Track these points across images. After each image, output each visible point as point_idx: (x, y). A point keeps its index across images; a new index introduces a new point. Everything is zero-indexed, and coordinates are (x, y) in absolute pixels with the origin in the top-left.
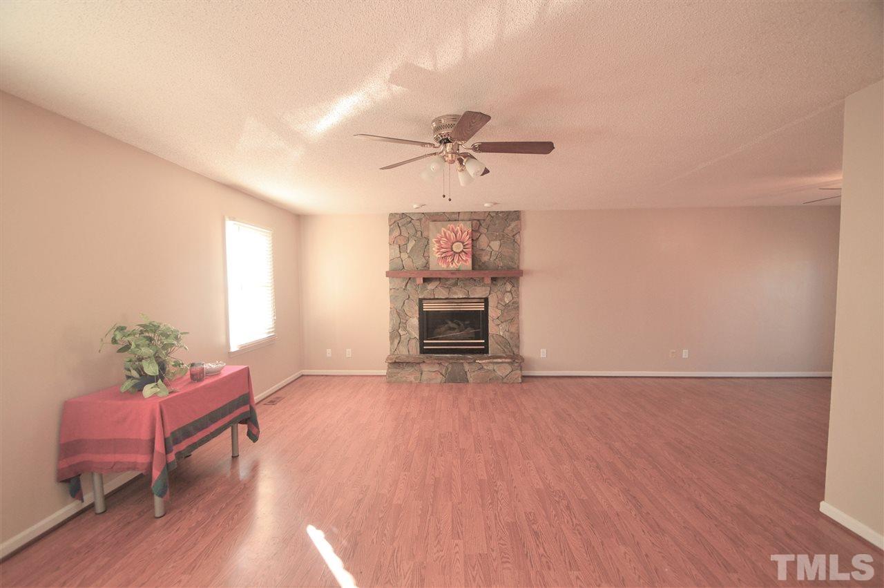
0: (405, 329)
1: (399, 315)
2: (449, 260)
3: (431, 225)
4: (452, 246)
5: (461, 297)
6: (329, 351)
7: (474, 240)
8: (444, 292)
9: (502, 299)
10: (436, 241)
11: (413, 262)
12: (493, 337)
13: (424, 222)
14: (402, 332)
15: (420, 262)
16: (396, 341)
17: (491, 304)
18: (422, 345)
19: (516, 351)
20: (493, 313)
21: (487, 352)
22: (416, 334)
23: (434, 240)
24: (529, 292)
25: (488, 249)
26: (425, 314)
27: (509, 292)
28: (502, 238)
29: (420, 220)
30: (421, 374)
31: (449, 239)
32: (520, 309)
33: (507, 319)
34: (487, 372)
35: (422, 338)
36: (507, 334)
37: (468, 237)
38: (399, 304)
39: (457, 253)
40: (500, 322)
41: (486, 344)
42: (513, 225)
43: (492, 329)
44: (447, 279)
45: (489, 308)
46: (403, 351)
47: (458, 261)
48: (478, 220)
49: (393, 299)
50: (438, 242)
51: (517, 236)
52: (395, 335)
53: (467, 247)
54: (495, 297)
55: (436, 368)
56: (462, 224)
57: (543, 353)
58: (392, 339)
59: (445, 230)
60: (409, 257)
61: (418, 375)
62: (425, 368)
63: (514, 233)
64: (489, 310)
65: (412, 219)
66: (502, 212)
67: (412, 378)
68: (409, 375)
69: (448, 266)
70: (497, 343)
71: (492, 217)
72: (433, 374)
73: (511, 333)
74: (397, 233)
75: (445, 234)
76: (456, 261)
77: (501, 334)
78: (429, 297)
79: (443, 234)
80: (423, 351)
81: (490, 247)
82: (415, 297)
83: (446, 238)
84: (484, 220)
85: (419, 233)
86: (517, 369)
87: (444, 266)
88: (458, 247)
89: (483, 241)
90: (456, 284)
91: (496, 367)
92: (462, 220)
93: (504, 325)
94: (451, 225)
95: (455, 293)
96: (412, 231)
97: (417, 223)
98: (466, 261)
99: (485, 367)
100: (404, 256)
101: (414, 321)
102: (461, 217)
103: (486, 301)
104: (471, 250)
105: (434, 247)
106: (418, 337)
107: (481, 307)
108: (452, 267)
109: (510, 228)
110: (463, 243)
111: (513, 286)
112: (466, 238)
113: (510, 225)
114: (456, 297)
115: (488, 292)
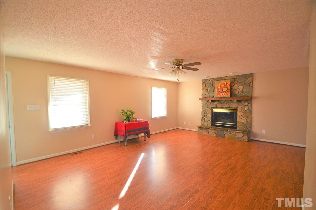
0: (206, 117)
1: (204, 112)
2: (221, 94)
3: (216, 82)
4: (223, 89)
5: (226, 107)
6: (184, 122)
7: (231, 86)
8: (220, 105)
9: (244, 109)
10: (217, 88)
11: (209, 95)
12: (239, 122)
13: (214, 81)
14: (205, 118)
15: (212, 95)
16: (203, 121)
17: (238, 110)
18: (212, 123)
19: (249, 129)
20: (239, 113)
21: (237, 128)
22: (210, 119)
23: (216, 87)
24: (256, 106)
25: (238, 89)
26: (213, 113)
27: (247, 106)
28: (244, 85)
29: (212, 81)
30: (209, 132)
31: (221, 87)
32: (252, 112)
33: (246, 116)
34: (233, 135)
35: (212, 121)
36: (245, 122)
37: (229, 85)
38: (204, 109)
39: (224, 91)
40: (242, 117)
41: (236, 125)
42: (249, 79)
43: (239, 119)
44: (221, 101)
45: (238, 111)
46: (206, 124)
47: (225, 95)
48: (234, 79)
49: (203, 107)
50: (218, 88)
51: (251, 83)
52: (203, 119)
53: (228, 89)
54: (241, 107)
55: (214, 131)
56: (227, 81)
57: (263, 132)
58: (202, 120)
59: (220, 83)
60: (208, 93)
61: (208, 132)
62: (210, 131)
63: (250, 82)
64: (238, 112)
65: (209, 81)
66: (244, 75)
67: (205, 133)
68: (204, 132)
69: (221, 96)
70: (241, 125)
71: (240, 77)
72: (212, 133)
73: (247, 122)
74: (204, 86)
75: (220, 85)
76: (224, 94)
77: (243, 122)
78: (214, 107)
79: (219, 85)
80: (212, 125)
81: (239, 88)
82: (210, 107)
83: (221, 86)
84: (236, 78)
85: (212, 85)
86: (246, 136)
87: (219, 96)
88: (225, 89)
89: (236, 86)
90: (224, 102)
91: (236, 134)
92: (227, 80)
93: (244, 118)
94: (223, 82)
95: (224, 106)
96: (209, 85)
97: (211, 82)
98: (228, 94)
99: (232, 133)
100: (207, 93)
101: (209, 115)
102: (227, 78)
103: (236, 109)
104: (230, 90)
105: (216, 90)
106: (210, 120)
107: (234, 111)
108: (222, 96)
109: (248, 81)
110: (227, 88)
111: (249, 103)
112: (228, 86)
113: (247, 79)
114: (224, 107)
115: (237, 106)
